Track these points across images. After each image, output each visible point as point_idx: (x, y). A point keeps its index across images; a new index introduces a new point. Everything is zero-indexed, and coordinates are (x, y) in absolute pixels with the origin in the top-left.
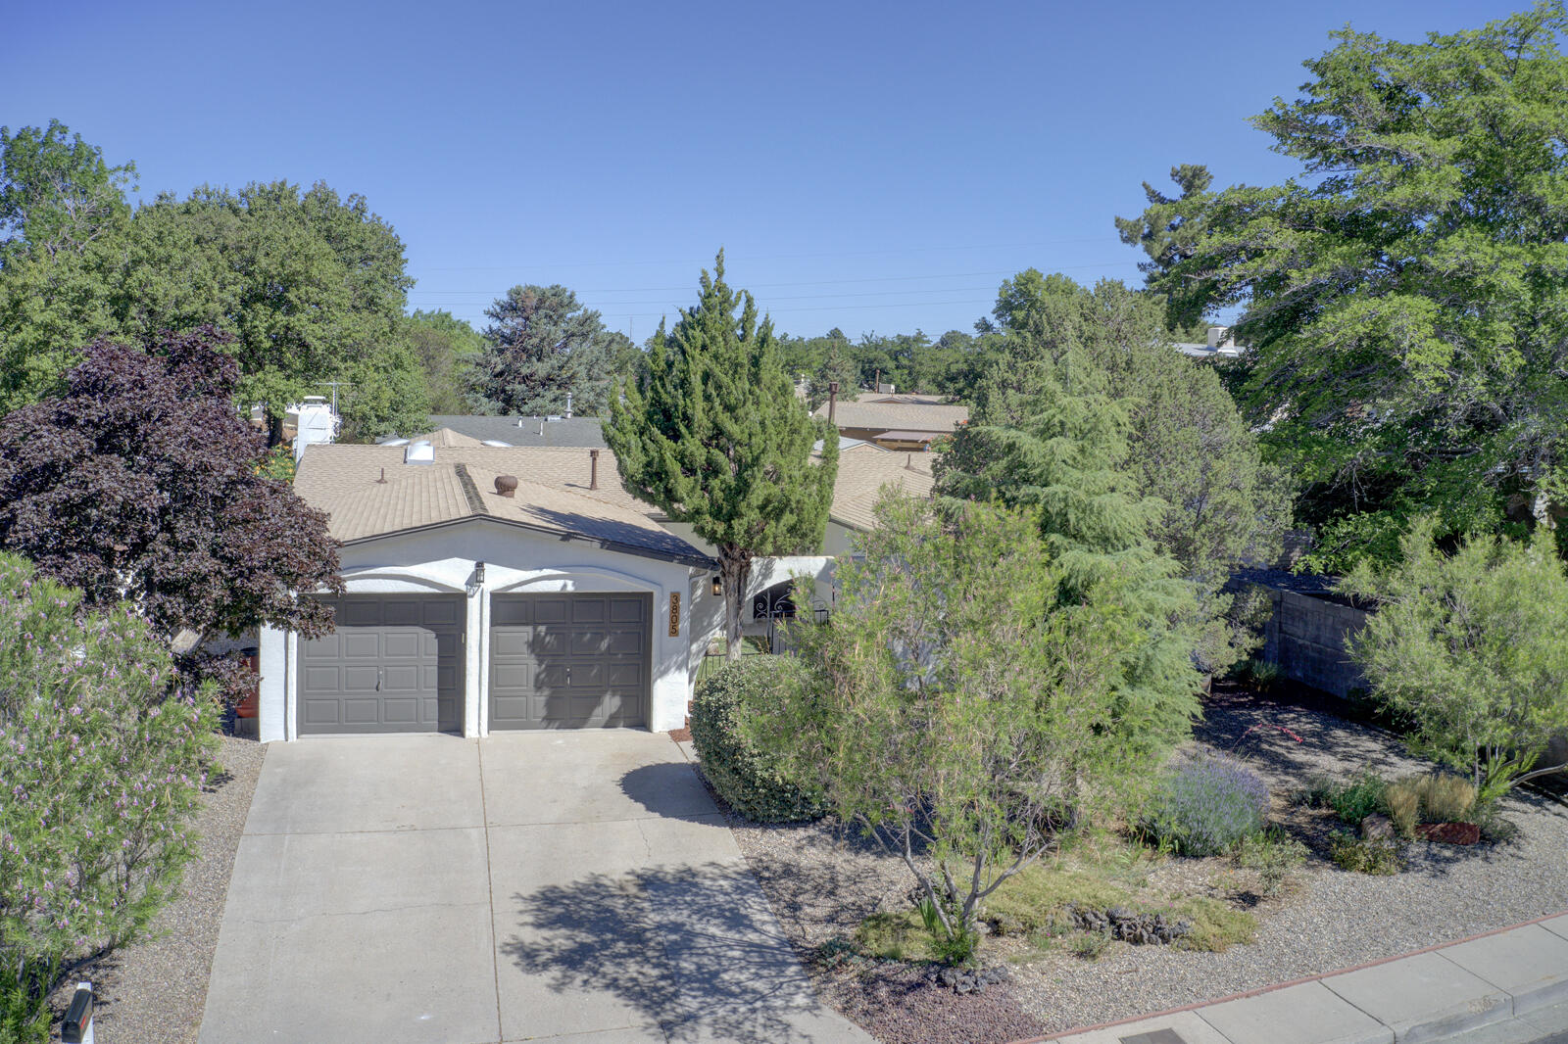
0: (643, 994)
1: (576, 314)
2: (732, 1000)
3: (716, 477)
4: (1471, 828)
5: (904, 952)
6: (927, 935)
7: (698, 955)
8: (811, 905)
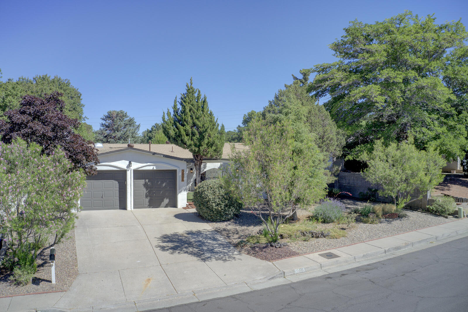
0: (195, 254)
2: (218, 254)
3: (195, 136)
4: (395, 214)
5: (260, 242)
6: (265, 239)
7: (207, 246)
8: (233, 236)
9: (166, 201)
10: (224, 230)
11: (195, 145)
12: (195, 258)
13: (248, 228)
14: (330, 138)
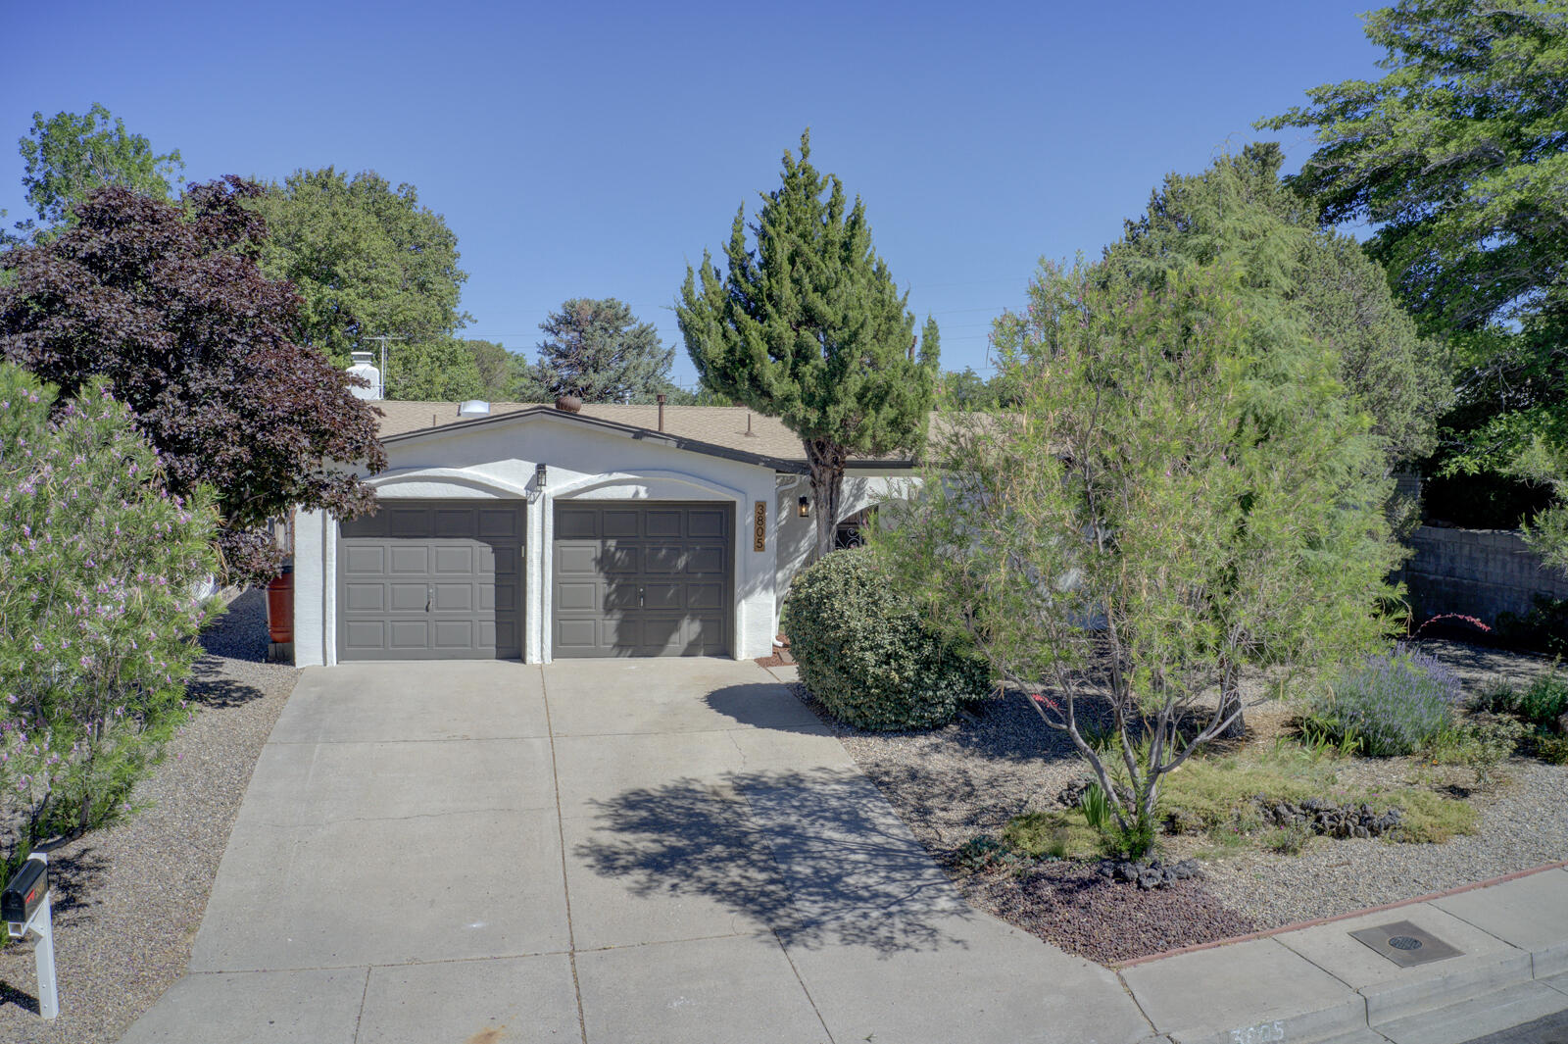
0: (752, 900)
1: (631, 328)
2: (860, 904)
5: (1067, 850)
6: (1090, 833)
7: (813, 858)
8: (944, 809)
9: (689, 629)
10: (913, 775)
11: (809, 400)
12: (745, 924)
13: (1020, 767)
14: (1390, 376)
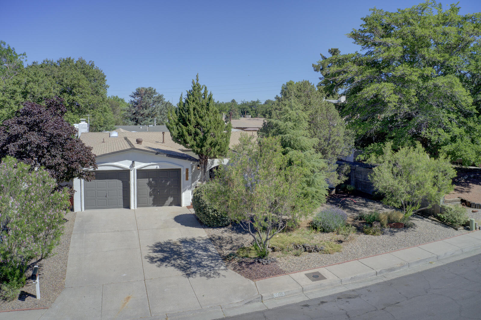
0: (181, 268)
1: (156, 96)
2: (205, 268)
3: (198, 136)
4: (401, 224)
5: (249, 256)
6: (255, 251)
7: (196, 258)
9: (171, 199)
10: (219, 238)
12: (180, 273)
